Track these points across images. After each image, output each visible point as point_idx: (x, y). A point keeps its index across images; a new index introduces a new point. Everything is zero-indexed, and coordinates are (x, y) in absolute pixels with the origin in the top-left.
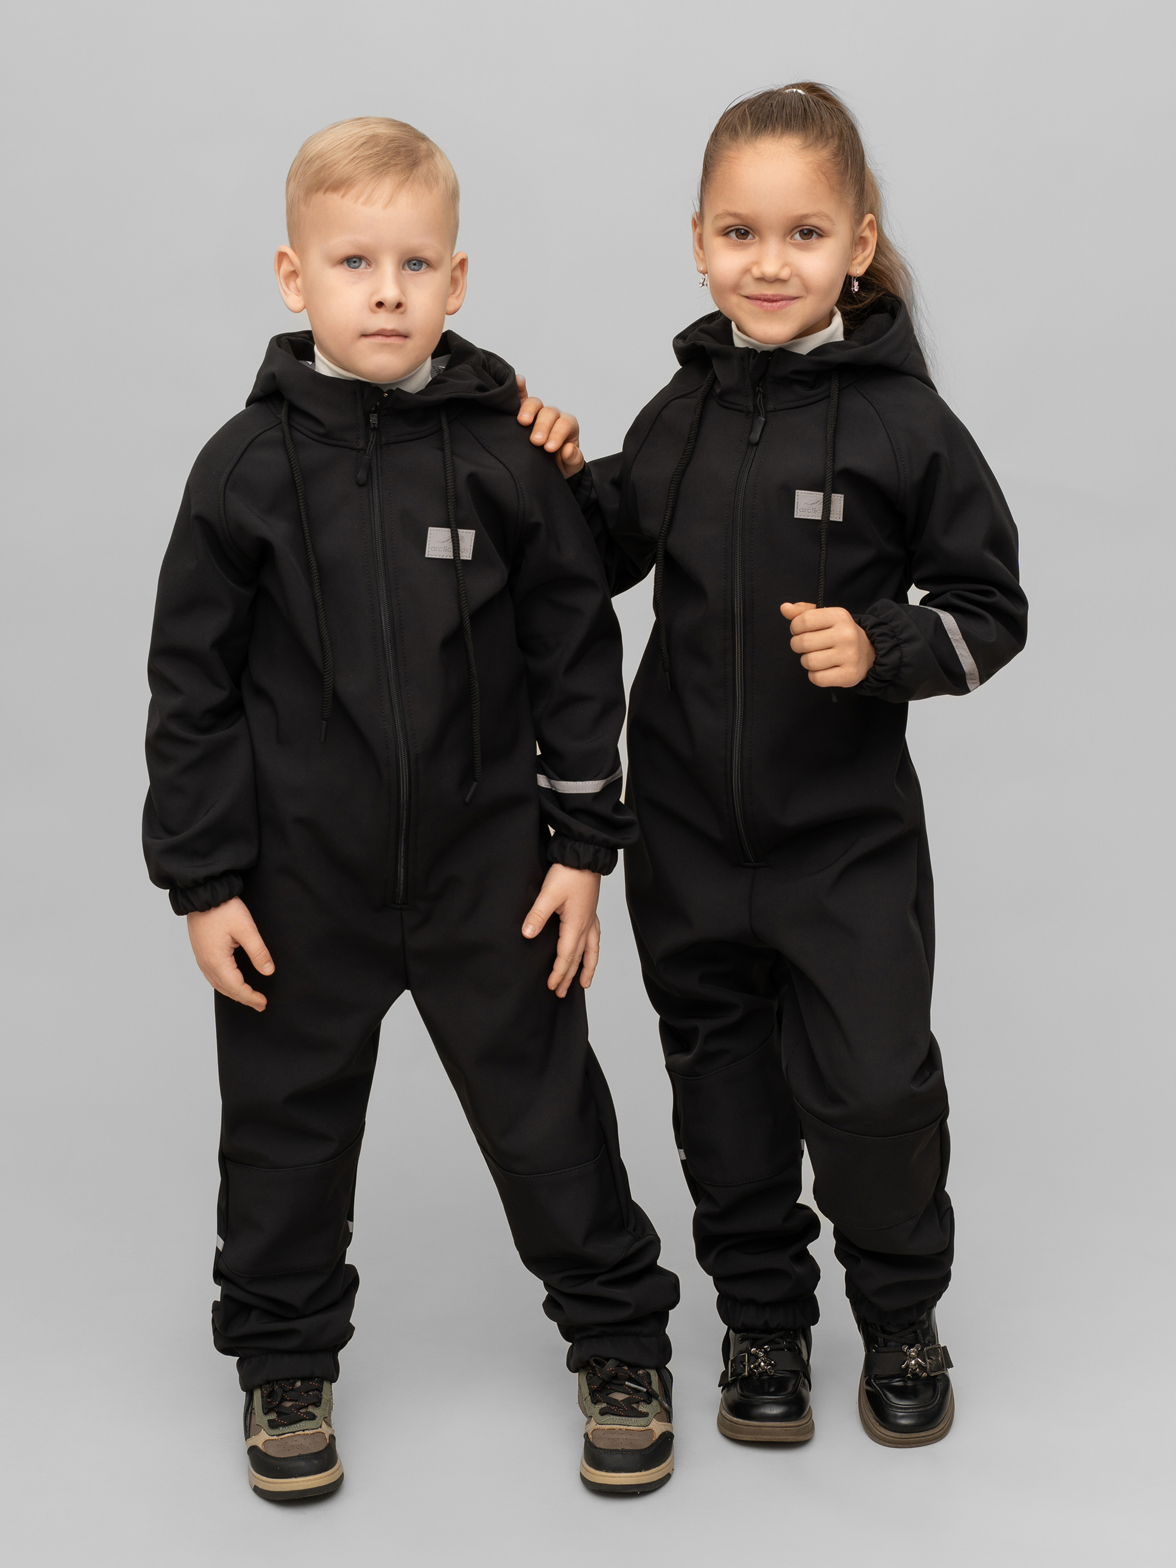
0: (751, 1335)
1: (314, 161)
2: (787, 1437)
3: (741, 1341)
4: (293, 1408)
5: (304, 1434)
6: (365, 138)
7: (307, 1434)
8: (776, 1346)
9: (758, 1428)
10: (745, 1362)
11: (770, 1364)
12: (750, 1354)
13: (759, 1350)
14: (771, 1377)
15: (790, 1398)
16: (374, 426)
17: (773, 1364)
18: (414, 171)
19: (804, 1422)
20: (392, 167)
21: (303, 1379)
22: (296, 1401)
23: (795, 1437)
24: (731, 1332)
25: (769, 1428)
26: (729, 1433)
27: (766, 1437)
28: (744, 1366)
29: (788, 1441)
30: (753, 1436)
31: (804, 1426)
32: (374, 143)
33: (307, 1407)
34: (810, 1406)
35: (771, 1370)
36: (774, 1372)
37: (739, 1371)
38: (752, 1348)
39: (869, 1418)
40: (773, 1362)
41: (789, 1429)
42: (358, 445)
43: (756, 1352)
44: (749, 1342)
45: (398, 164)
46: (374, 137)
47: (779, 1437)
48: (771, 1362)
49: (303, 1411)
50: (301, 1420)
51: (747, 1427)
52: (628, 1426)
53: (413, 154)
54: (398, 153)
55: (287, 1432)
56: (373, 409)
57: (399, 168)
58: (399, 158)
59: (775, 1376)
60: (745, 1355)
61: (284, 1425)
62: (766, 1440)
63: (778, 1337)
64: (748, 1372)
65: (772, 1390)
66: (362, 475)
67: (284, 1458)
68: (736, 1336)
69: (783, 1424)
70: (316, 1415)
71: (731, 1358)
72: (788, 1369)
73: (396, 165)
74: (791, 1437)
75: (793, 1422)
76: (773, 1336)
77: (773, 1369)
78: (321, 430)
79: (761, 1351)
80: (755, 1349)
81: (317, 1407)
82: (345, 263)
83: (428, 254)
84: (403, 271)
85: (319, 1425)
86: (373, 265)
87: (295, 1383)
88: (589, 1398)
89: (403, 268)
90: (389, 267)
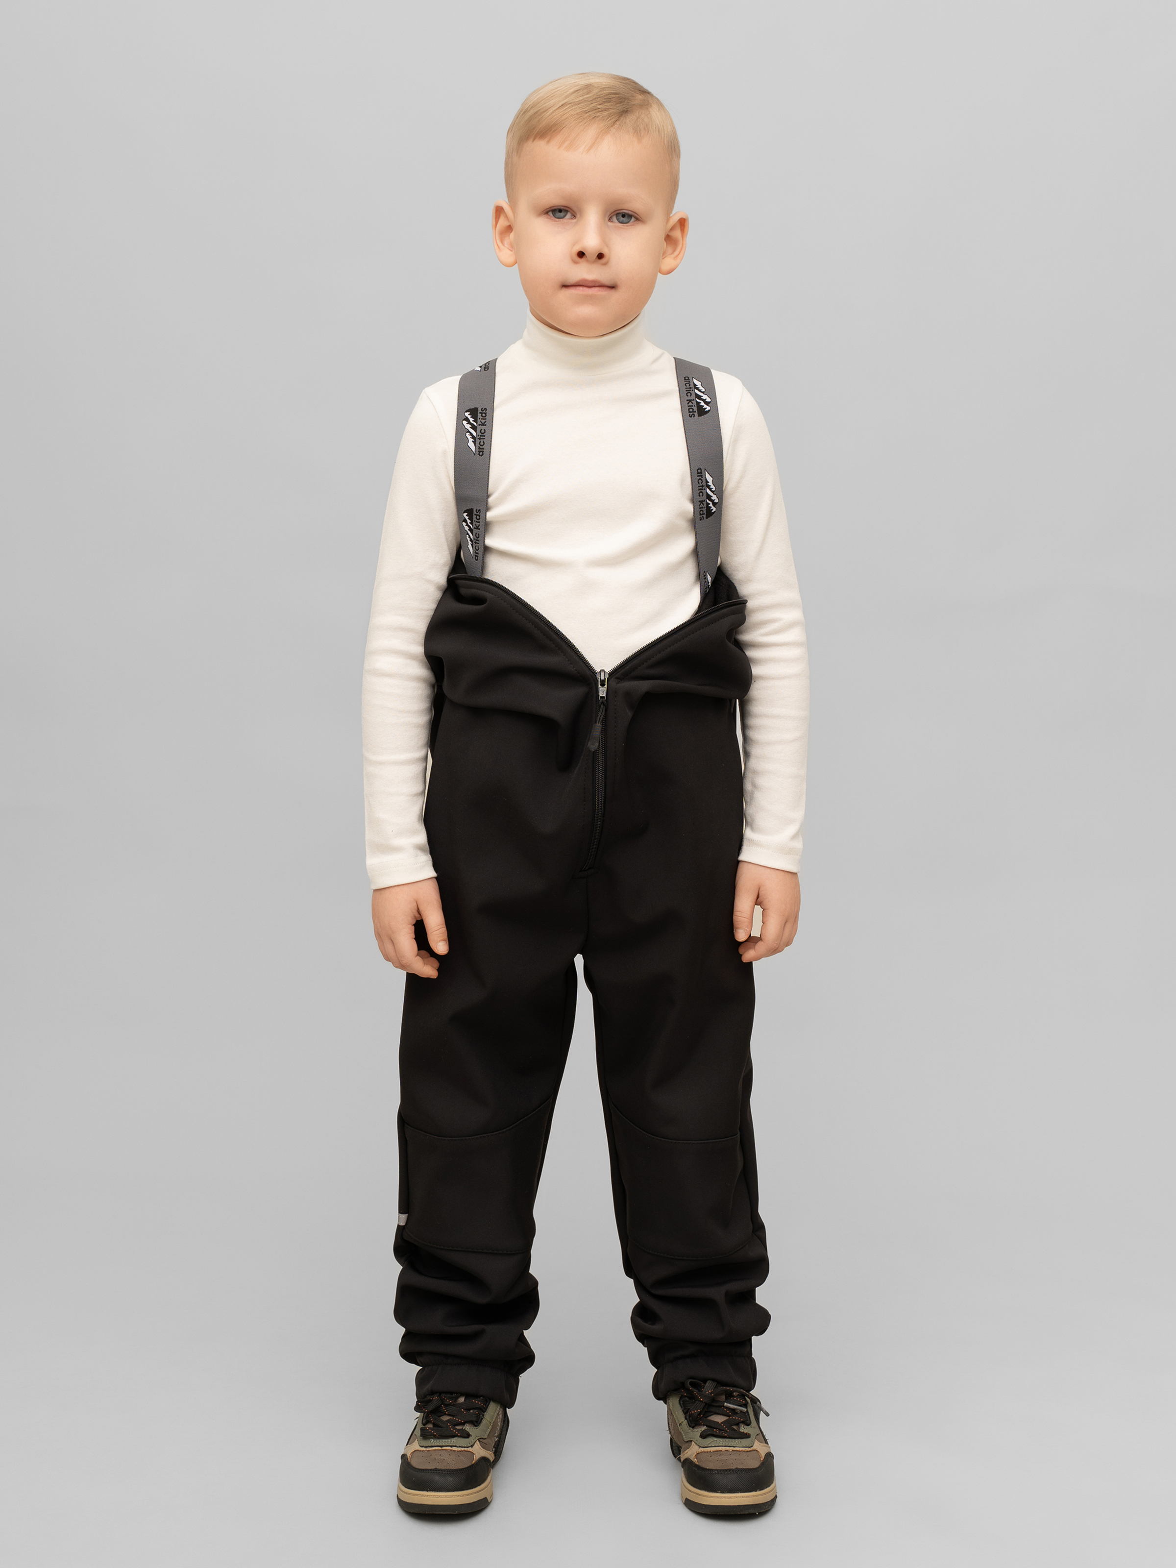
4: (449, 1423)
5: (451, 1450)
7: (454, 1451)
18: (623, 118)
20: (600, 114)
22: (453, 1416)
33: (463, 1424)
45: (607, 111)
49: (458, 1427)
50: (453, 1436)
52: (734, 1447)
53: (625, 104)
54: (609, 100)
55: (436, 1445)
58: (608, 104)
61: (434, 1438)
70: (471, 1434)
73: (603, 110)
81: (476, 1426)
82: (550, 213)
83: (635, 206)
84: (610, 224)
85: (471, 1444)
86: (578, 216)
87: (458, 1398)
88: (685, 1422)
89: (610, 219)
90: (592, 217)
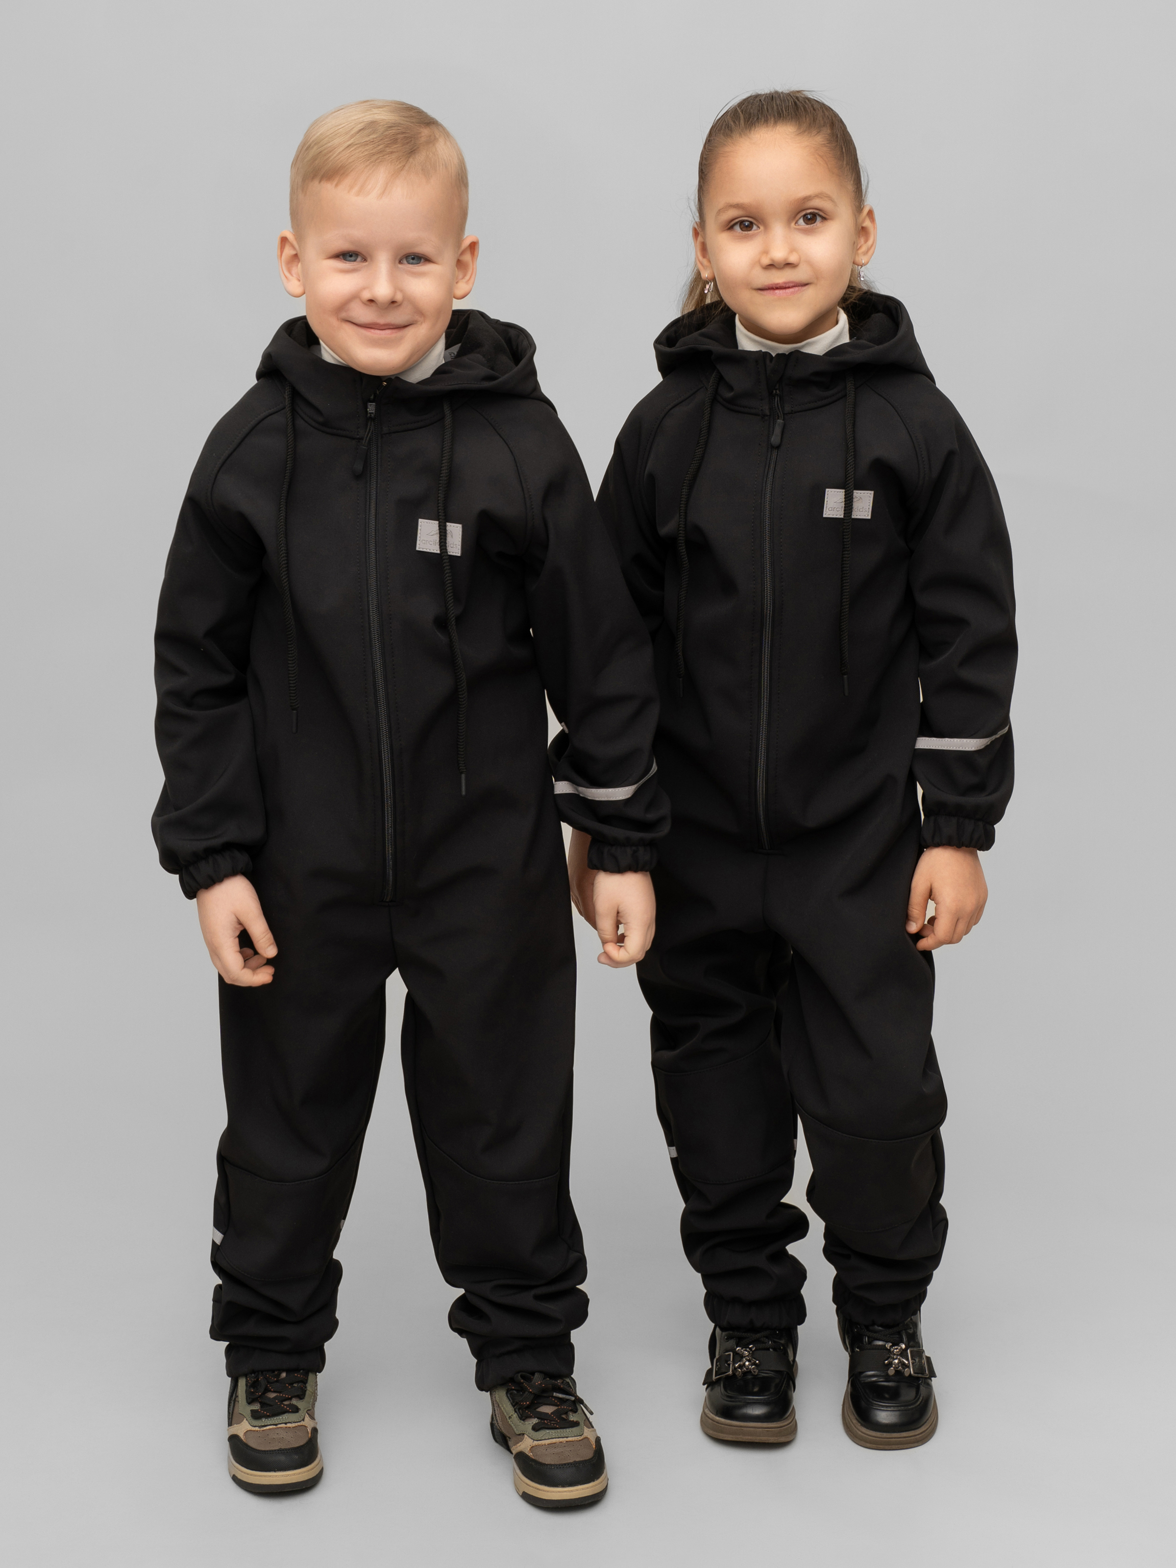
0: (737, 1334)
1: (313, 147)
2: (769, 1438)
3: (726, 1339)
4: (276, 1399)
5: (286, 1427)
6: (362, 124)
7: (289, 1427)
8: (761, 1346)
9: (739, 1428)
10: (730, 1360)
11: (755, 1364)
12: (736, 1354)
13: (744, 1349)
14: (755, 1377)
15: (773, 1399)
16: (371, 415)
17: (757, 1363)
18: (411, 160)
19: (786, 1423)
20: (387, 156)
21: (288, 1371)
22: (280, 1392)
23: (776, 1438)
24: (718, 1329)
25: (750, 1429)
26: (711, 1432)
27: (747, 1437)
28: (729, 1365)
29: (769, 1442)
30: (734, 1436)
31: (786, 1427)
32: (371, 130)
33: (290, 1399)
34: (793, 1407)
35: (755, 1370)
36: (759, 1372)
37: (723, 1370)
38: (737, 1347)
39: (851, 1420)
40: (757, 1362)
41: (770, 1430)
42: (358, 435)
43: (741, 1352)
44: (735, 1341)
45: (394, 152)
46: (372, 124)
47: (761, 1438)
48: (755, 1362)
49: (286, 1403)
50: (285, 1413)
51: (729, 1427)
52: (567, 1437)
53: (411, 141)
54: (395, 141)
55: (269, 1424)
56: (372, 397)
57: (394, 156)
58: (395, 146)
59: (760, 1376)
60: (730, 1355)
61: (267, 1417)
62: (747, 1441)
63: (765, 1337)
64: (732, 1371)
65: (756, 1389)
66: (359, 467)
67: (265, 1451)
68: (722, 1334)
69: (765, 1425)
70: (299, 1407)
71: (717, 1356)
72: (772, 1369)
73: (392, 153)
74: (773, 1438)
75: (775, 1423)
76: (758, 1335)
77: (757, 1369)
78: (321, 419)
79: (746, 1351)
80: (740, 1348)
81: (301, 1400)
82: (341, 257)
83: (425, 249)
84: (400, 266)
85: (302, 1418)
86: (369, 260)
87: (279, 1374)
88: (515, 1415)
89: (400, 262)
90: (383, 263)
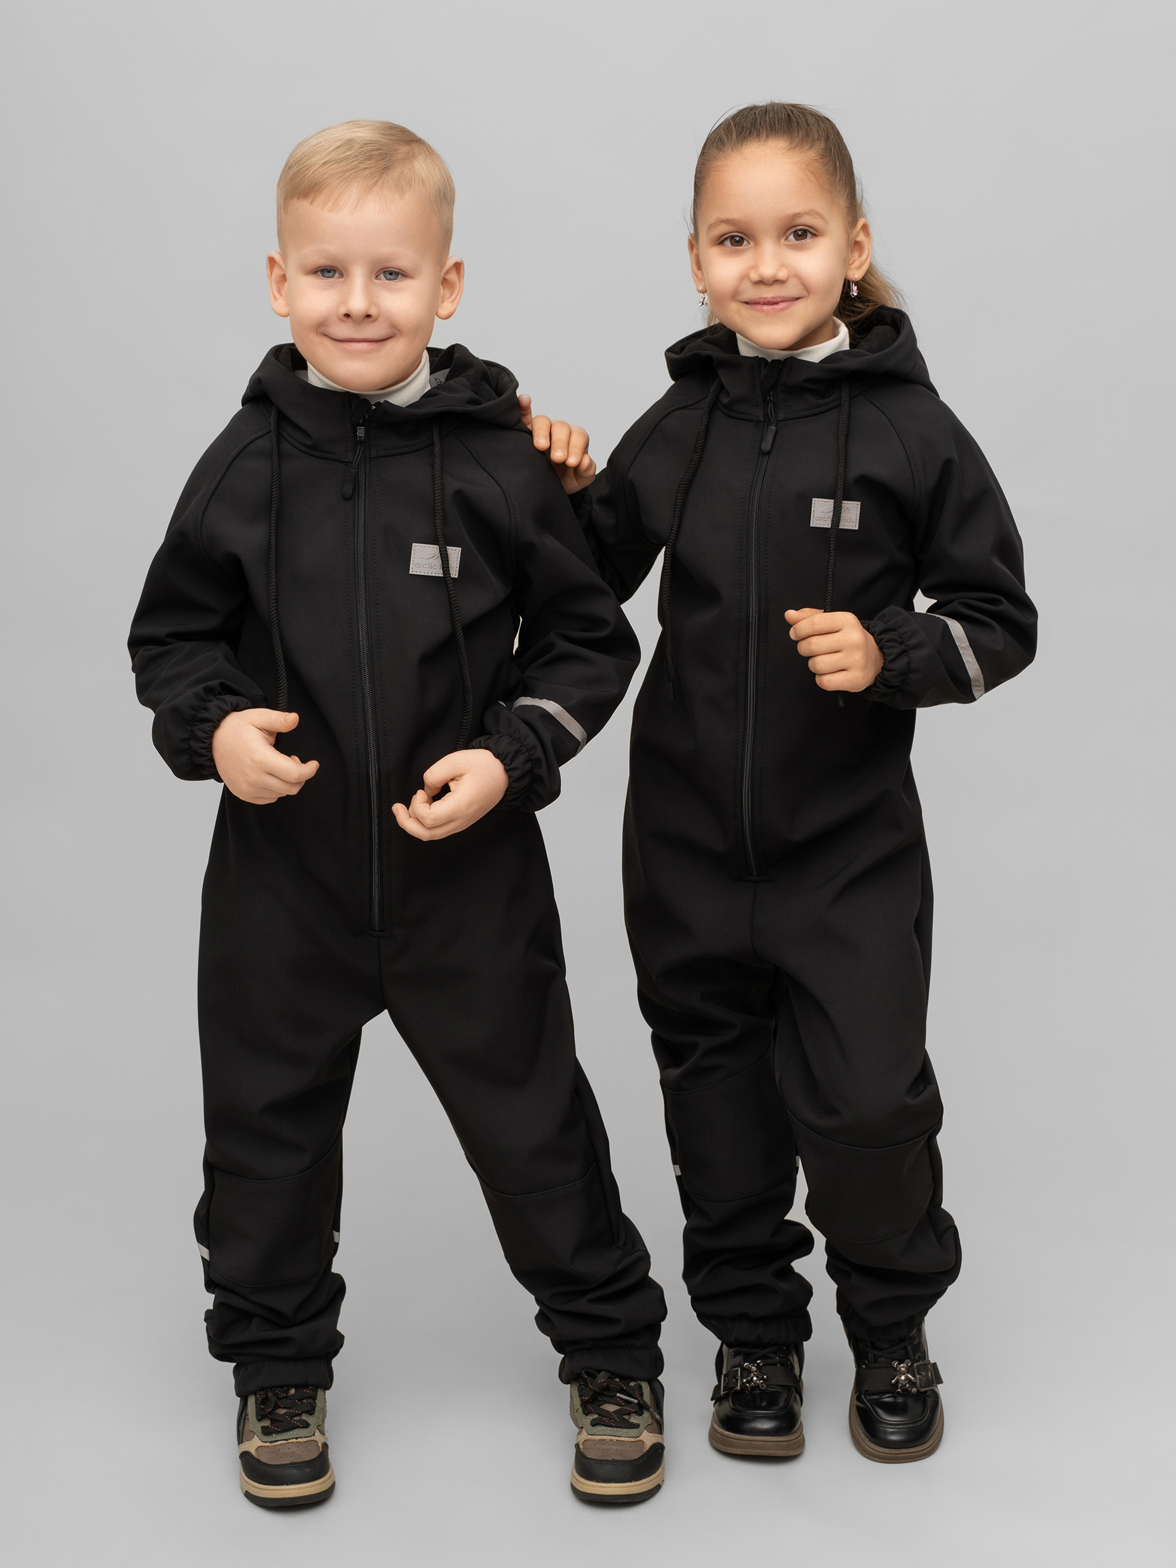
0: (745, 1350)
3: (734, 1355)
4: (286, 1415)
5: (297, 1442)
7: (300, 1442)
8: (768, 1361)
9: (749, 1442)
10: (737, 1376)
11: (762, 1379)
12: (743, 1369)
14: (763, 1392)
15: (781, 1413)
16: (361, 439)
17: (765, 1379)
19: (795, 1437)
22: (290, 1408)
23: (785, 1451)
24: (725, 1346)
25: (760, 1442)
26: (720, 1446)
27: (756, 1450)
28: (737, 1380)
29: (778, 1455)
30: (743, 1450)
31: (795, 1441)
33: (300, 1415)
34: (801, 1421)
36: (766, 1387)
37: (731, 1385)
38: (744, 1363)
39: (859, 1434)
41: (779, 1443)
42: (346, 458)
43: (749, 1367)
44: (742, 1357)
47: (770, 1451)
49: (296, 1418)
50: (295, 1428)
51: (738, 1441)
52: (620, 1437)
55: (280, 1439)
56: (361, 421)
57: (367, 172)
59: (767, 1391)
60: (738, 1370)
62: (756, 1454)
63: (771, 1352)
64: (741, 1386)
65: (764, 1404)
66: (347, 489)
67: (277, 1465)
68: (729, 1350)
69: (774, 1438)
70: (309, 1423)
71: (725, 1372)
72: (780, 1384)
74: (782, 1451)
75: (784, 1437)
76: (766, 1351)
77: (765, 1384)
78: (309, 442)
79: (754, 1366)
80: (748, 1364)
81: (311, 1415)
83: (401, 264)
84: (376, 281)
85: (313, 1433)
86: (345, 275)
87: (289, 1390)
88: (581, 1409)
89: (376, 277)
90: (357, 277)
